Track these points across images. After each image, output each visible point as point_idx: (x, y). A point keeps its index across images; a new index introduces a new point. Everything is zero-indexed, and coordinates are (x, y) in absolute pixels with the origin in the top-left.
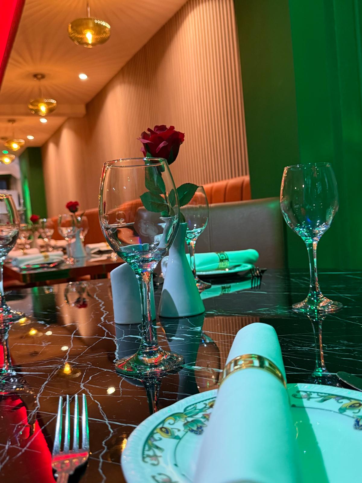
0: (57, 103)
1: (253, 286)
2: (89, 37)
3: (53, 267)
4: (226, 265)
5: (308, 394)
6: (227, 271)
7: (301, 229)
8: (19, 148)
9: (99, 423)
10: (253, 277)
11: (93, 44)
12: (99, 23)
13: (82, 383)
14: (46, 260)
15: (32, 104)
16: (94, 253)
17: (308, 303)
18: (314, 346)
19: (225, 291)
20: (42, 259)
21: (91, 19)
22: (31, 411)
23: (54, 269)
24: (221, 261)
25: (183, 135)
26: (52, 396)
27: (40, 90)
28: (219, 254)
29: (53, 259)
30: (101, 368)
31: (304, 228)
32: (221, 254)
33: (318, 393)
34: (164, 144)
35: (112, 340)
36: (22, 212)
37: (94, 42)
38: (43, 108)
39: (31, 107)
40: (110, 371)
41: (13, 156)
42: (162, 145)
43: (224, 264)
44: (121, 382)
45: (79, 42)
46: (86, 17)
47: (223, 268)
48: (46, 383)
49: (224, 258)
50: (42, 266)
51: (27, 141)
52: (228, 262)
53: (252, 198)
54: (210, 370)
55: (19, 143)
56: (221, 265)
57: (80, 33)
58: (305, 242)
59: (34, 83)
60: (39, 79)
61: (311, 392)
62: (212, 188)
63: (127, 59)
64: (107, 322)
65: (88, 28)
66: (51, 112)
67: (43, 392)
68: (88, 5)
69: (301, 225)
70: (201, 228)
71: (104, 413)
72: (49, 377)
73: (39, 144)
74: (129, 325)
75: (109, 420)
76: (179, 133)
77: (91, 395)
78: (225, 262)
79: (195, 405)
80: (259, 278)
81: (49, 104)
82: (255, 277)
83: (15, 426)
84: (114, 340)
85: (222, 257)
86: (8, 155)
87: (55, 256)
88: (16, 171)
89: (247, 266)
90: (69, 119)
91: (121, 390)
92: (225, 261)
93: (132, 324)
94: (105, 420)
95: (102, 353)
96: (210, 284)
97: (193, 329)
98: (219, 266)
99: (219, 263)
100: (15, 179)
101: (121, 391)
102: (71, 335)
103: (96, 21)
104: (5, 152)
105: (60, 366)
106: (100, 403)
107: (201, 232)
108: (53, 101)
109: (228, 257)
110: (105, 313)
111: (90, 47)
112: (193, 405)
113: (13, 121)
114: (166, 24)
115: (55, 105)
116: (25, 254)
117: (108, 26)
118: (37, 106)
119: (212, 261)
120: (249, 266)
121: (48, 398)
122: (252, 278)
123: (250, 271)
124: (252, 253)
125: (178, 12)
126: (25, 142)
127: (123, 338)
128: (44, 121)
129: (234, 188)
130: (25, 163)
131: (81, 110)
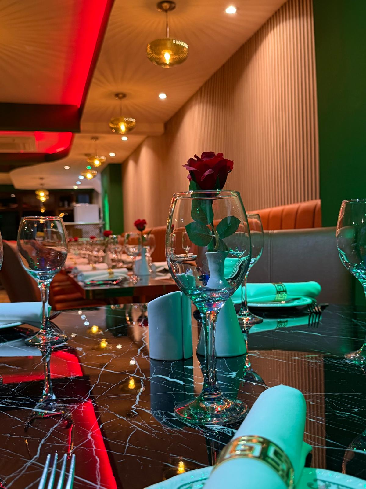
0: (136, 122)
1: (311, 322)
2: (167, 57)
3: (116, 284)
4: (284, 297)
5: (326, 485)
6: (283, 304)
7: (359, 271)
8: (100, 164)
9: (90, 488)
10: (311, 313)
11: (170, 65)
12: (177, 43)
13: (91, 431)
14: (110, 277)
15: (112, 123)
16: (160, 272)
17: (362, 354)
18: (356, 411)
19: (282, 325)
20: (108, 275)
21: (169, 39)
22: (28, 460)
23: (116, 287)
24: (278, 293)
25: (232, 163)
26: (55, 444)
27: (121, 109)
28: (276, 285)
29: (117, 277)
30: (117, 414)
31: (362, 269)
32: (278, 286)
33: (338, 485)
34: (209, 172)
35: (140, 378)
36: (101, 226)
37: (171, 62)
38: (123, 127)
39: (111, 125)
40: (124, 419)
41: (95, 172)
42: (207, 173)
43: (282, 296)
44: (131, 435)
45: (157, 63)
46: (165, 38)
47: (280, 300)
48: (56, 426)
49: (282, 290)
50: (106, 283)
51: (108, 157)
52: (286, 294)
53: (323, 226)
54: (230, 432)
55: (100, 160)
56: (278, 297)
57: (159, 53)
58: (362, 285)
59: (115, 102)
60: (120, 98)
61: (330, 483)
62: (283, 210)
63: (207, 78)
64: (143, 356)
65: (166, 48)
66: (130, 130)
67: (48, 438)
68: (167, 25)
69: (359, 265)
70: (255, 259)
71: (100, 475)
72: (61, 419)
73: (119, 161)
74: (163, 361)
75: (101, 485)
76: (226, 161)
77: (95, 448)
78: (282, 295)
79: (191, 484)
80: (318, 315)
81: (128, 123)
82: (313, 314)
83: (4, 478)
84: (142, 378)
85: (280, 289)
86: (90, 171)
87: (120, 273)
88: (98, 186)
89: (306, 300)
90: (148, 137)
91: (127, 445)
92: (283, 293)
93: (166, 361)
94: (97, 484)
95: (124, 394)
96: (262, 318)
97: (226, 375)
98: (275, 298)
99: (276, 295)
100: (97, 193)
101: (127, 448)
102: (102, 368)
103: (174, 42)
104: (89, 168)
105: (77, 406)
106: (100, 460)
107: (254, 262)
108: (132, 120)
109: (286, 289)
110: (144, 345)
111: (168, 67)
112: (189, 484)
113: (96, 138)
114: (246, 43)
115: (134, 124)
116: (94, 269)
117: (186, 46)
118: (118, 124)
119: (268, 293)
120: (309, 301)
121: (51, 446)
122: (309, 314)
123: (309, 306)
124: (314, 286)
125: (258, 32)
126: (106, 159)
127: (151, 378)
128: (125, 139)
129: (306, 211)
130: (106, 179)
131: (160, 129)
